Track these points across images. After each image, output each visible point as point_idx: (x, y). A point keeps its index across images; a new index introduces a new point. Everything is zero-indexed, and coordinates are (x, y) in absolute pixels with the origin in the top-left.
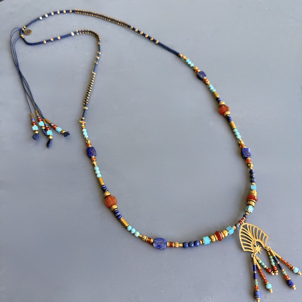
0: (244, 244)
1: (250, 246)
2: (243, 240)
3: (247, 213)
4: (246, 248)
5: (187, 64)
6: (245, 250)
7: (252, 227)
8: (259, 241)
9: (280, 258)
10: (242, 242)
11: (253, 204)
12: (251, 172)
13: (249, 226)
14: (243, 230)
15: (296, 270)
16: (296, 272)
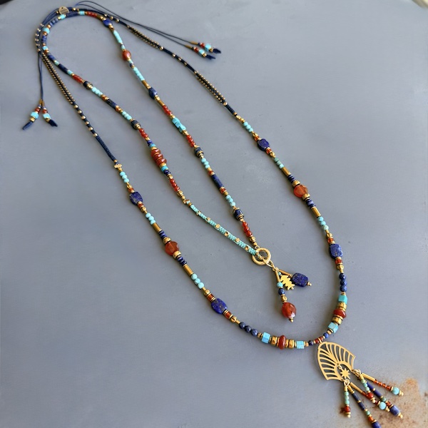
0: (326, 371)
1: (333, 372)
2: (324, 366)
3: (329, 332)
4: (328, 376)
5: (244, 127)
6: (328, 378)
7: (333, 346)
8: (344, 363)
9: (374, 380)
10: (322, 369)
11: (340, 321)
12: (341, 277)
13: (329, 345)
14: (321, 352)
15: (397, 391)
16: (396, 393)
